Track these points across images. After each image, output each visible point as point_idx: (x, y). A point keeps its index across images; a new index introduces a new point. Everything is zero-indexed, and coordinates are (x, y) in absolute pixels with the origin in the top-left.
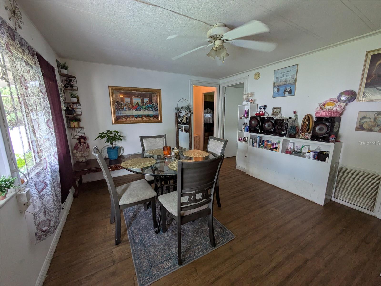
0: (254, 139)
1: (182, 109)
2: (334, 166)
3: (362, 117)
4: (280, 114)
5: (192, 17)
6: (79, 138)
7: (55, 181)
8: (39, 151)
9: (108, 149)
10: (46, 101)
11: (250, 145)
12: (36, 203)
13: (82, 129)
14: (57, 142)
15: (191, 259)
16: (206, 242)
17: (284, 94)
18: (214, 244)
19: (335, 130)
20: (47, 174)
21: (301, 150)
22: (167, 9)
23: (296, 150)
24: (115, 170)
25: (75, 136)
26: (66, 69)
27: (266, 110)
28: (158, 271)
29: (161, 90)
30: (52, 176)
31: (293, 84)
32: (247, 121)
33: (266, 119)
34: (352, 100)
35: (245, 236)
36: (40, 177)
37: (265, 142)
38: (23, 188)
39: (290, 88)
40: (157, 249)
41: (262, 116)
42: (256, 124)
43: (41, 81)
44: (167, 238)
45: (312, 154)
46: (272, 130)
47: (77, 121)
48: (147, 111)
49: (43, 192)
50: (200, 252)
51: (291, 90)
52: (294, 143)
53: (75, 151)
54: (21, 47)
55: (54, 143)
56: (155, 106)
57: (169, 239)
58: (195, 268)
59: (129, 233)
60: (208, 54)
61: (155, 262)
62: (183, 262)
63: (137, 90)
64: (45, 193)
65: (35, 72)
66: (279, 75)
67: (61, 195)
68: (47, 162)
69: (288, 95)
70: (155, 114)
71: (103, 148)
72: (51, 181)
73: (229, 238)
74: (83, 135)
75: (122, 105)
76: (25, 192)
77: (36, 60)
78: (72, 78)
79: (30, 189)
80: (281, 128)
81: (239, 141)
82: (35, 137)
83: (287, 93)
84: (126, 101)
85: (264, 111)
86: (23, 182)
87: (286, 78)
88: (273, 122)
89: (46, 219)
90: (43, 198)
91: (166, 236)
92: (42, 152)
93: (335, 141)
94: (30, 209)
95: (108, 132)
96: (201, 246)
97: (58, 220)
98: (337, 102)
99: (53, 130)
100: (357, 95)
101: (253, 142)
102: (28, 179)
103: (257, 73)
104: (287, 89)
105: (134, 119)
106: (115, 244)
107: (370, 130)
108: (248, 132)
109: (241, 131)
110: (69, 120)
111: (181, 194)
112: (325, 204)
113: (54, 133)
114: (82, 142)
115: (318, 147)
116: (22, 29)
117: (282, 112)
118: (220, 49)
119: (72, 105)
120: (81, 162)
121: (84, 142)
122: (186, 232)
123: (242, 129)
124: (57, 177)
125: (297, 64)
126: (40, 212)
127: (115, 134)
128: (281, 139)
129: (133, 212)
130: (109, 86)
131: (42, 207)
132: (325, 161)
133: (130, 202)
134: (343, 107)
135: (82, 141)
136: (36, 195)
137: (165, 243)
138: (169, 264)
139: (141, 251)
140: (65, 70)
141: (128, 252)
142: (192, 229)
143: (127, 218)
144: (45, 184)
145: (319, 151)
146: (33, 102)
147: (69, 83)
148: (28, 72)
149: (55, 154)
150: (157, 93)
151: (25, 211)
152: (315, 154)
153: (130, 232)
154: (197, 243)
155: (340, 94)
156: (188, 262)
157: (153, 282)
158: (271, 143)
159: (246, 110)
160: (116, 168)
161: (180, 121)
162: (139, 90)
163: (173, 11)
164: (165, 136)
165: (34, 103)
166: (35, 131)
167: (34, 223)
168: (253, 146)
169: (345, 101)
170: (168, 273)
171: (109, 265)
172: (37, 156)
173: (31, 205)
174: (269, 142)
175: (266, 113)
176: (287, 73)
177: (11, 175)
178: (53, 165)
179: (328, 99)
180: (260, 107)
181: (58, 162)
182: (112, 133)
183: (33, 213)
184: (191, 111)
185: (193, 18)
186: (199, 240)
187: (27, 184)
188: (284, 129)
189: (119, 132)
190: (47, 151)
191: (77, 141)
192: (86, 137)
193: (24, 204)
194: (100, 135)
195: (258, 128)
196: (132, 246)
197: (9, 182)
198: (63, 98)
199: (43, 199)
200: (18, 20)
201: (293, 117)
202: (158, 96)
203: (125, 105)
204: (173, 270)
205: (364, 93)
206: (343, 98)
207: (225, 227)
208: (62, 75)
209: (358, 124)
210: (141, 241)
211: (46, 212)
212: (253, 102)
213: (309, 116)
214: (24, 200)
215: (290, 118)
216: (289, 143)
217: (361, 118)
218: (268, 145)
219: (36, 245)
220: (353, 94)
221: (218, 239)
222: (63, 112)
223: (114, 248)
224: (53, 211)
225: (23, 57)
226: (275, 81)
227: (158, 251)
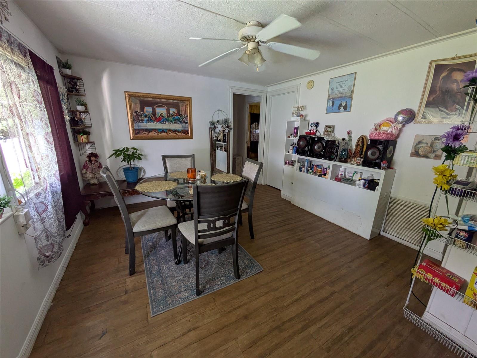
0: (302, 163)
1: (218, 123)
2: (385, 196)
3: (419, 141)
4: (333, 134)
5: (219, 13)
6: (89, 155)
7: (57, 204)
8: (37, 169)
9: (126, 170)
10: (43, 111)
11: (297, 170)
12: (37, 226)
13: (92, 144)
14: (58, 159)
15: (211, 290)
16: (231, 273)
17: (339, 109)
18: (238, 276)
19: (388, 155)
20: (47, 195)
21: (352, 177)
22: (186, 3)
23: (347, 177)
24: (133, 195)
25: (85, 153)
26: (70, 68)
27: (318, 129)
28: (173, 301)
29: (191, 98)
30: (54, 199)
31: (349, 97)
32: (296, 140)
33: (316, 139)
34: (410, 121)
35: (275, 269)
36: (40, 198)
37: (315, 167)
38: (20, 208)
39: (346, 102)
40: (175, 280)
41: (312, 135)
42: (305, 144)
43: (36, 86)
44: (188, 269)
45: (362, 182)
46: (322, 153)
47: (86, 134)
48: (174, 124)
49: (44, 215)
50: (221, 283)
51: (346, 105)
52: (345, 169)
53: (84, 171)
54: (10, 46)
55: (55, 161)
56: (184, 119)
57: (190, 270)
58: (214, 299)
59: (146, 264)
60: (240, 58)
61: (171, 292)
62: (202, 293)
63: (161, 97)
64: (47, 216)
65: (28, 75)
66: (334, 85)
67: (64, 220)
68: (47, 182)
69: (343, 111)
70: (184, 129)
71: (119, 168)
72: (53, 203)
73: (256, 270)
74: (94, 152)
75: (142, 116)
76: (23, 213)
77: (29, 61)
78: (77, 79)
79: (29, 210)
80: (332, 150)
81: (286, 165)
82: (32, 153)
83: (342, 108)
84: (147, 111)
85: (316, 130)
86: (20, 202)
87: (343, 88)
88: (324, 143)
89: (48, 243)
90: (45, 220)
91: (187, 267)
92: (41, 170)
93: (386, 168)
94: (30, 231)
95: (124, 149)
96: (224, 278)
97: (62, 247)
98: (393, 123)
99: (53, 146)
100: (416, 116)
101: (301, 166)
102: (26, 200)
103: (310, 81)
104: (343, 104)
105: (158, 134)
106: (129, 274)
107: (426, 157)
108: (296, 154)
109: (288, 153)
110: (76, 133)
111: (198, 221)
112: (371, 238)
113: (54, 149)
114: (93, 161)
115: (370, 174)
116: (9, 22)
117: (335, 132)
118: (254, 53)
119: (78, 114)
120: (93, 185)
121: (95, 161)
122: (210, 264)
123: (290, 151)
124: (59, 199)
125: (355, 73)
126: (41, 236)
127: (134, 152)
128: (331, 163)
129: (153, 242)
130: (125, 92)
131: (44, 230)
132: (374, 190)
133: (146, 230)
134: (399, 129)
135: (93, 158)
136: (36, 217)
137: (184, 274)
138: (186, 294)
139: (157, 282)
140: (67, 69)
141: (143, 282)
142: (217, 261)
143: (145, 248)
144: (46, 206)
145: (371, 179)
146: (28, 112)
147: (73, 86)
148: (20, 76)
149: (57, 173)
150: (186, 102)
151: (24, 234)
152: (365, 182)
153: (147, 262)
154: (220, 275)
155: (397, 113)
156: (207, 293)
157: (167, 310)
158: (322, 168)
159: (295, 127)
160: (134, 192)
161: (215, 138)
162: (163, 98)
163: (194, 5)
164: (193, 156)
165: (28, 114)
166: (31, 147)
167: (35, 246)
168: (301, 171)
169: (402, 122)
170: (184, 303)
171: (122, 295)
172: (35, 174)
173: (30, 228)
174: (319, 167)
175: (317, 132)
176: (344, 82)
177: (6, 194)
178: (54, 185)
179: (385, 118)
180: (312, 124)
181: (60, 183)
182: (129, 151)
183: (33, 237)
184: (229, 126)
185: (221, 14)
186: (223, 272)
187: (25, 205)
188: (335, 152)
189: (138, 150)
190: (46, 170)
191: (87, 159)
192: (98, 154)
193: (23, 226)
194: (115, 152)
195: (306, 150)
196: (148, 277)
197: (4, 202)
198: (67, 106)
199: (44, 222)
200: (4, 11)
201: (347, 139)
202: (187, 106)
203: (146, 116)
204: (190, 300)
205: (423, 114)
206: (400, 118)
207: (254, 259)
208: (64, 76)
209: (414, 150)
210: (158, 271)
211: (48, 236)
212: (304, 118)
213: (364, 137)
214: (22, 221)
215: (344, 139)
216: (340, 169)
217: (417, 142)
218: (317, 170)
219: (39, 270)
220: (411, 114)
221: (244, 271)
222: (68, 123)
223: (128, 278)
224: (56, 236)
225: (13, 57)
226: (330, 93)
227: (176, 282)
